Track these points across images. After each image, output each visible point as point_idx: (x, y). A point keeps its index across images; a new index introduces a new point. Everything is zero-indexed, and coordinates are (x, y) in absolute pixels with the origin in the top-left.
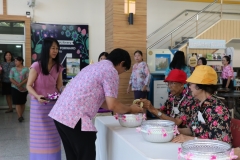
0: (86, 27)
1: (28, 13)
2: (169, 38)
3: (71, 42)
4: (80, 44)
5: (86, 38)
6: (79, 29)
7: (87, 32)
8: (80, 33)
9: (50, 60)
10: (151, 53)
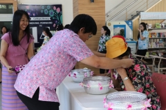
0: (60, 6)
2: (125, 12)
3: (49, 18)
4: (56, 20)
5: (60, 14)
6: (55, 8)
7: (61, 10)
8: (55, 11)
9: (21, 31)
10: (110, 24)
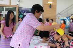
1: (18, 4)
